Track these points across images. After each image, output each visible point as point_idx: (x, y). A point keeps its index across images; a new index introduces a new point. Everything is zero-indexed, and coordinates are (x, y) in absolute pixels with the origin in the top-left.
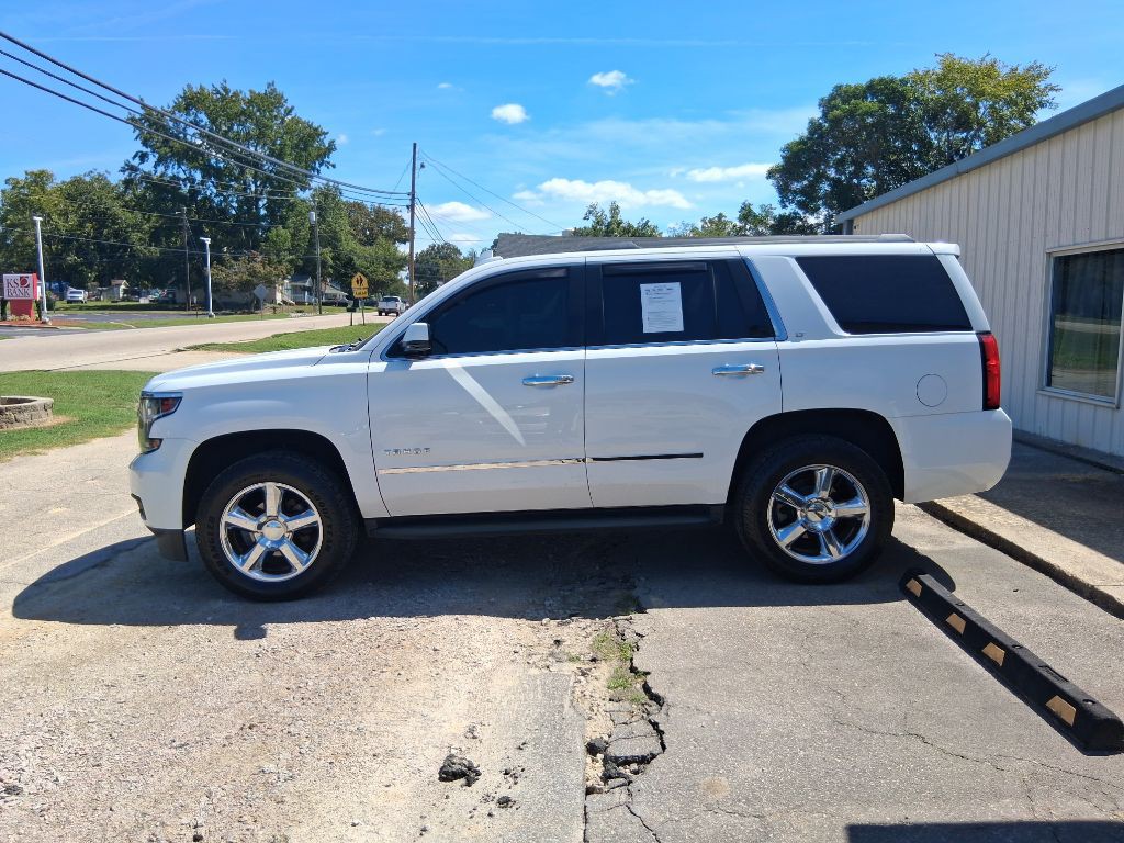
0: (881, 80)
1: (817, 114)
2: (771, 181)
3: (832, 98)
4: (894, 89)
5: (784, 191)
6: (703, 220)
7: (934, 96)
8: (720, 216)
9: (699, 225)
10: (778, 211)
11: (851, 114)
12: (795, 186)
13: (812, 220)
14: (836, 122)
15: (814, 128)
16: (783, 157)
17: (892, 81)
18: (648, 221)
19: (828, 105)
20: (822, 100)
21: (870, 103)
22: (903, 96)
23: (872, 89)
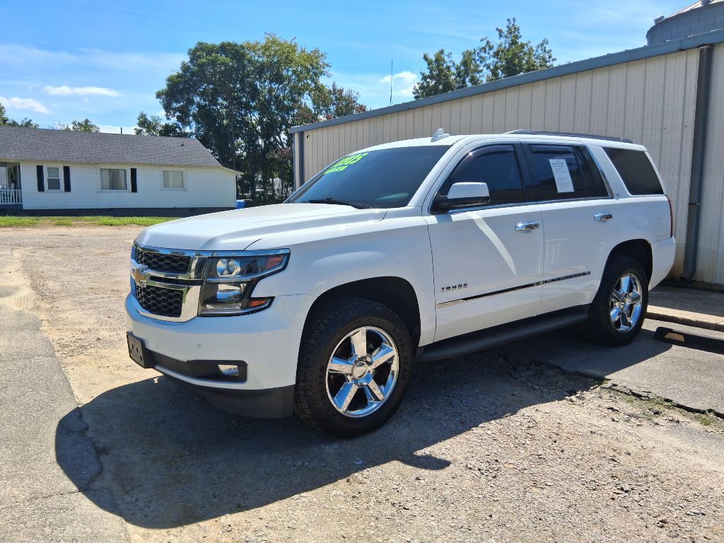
0: (229, 44)
1: (187, 59)
2: (159, 100)
3: (196, 50)
4: (237, 51)
5: (167, 107)
6: (74, 123)
7: (260, 60)
8: (87, 121)
9: (71, 127)
10: (164, 122)
11: (213, 63)
12: (175, 105)
13: (187, 130)
14: (202, 66)
15: (185, 68)
16: (168, 85)
17: (236, 45)
18: (31, 120)
19: (194, 54)
20: (190, 50)
21: (223, 58)
22: (243, 56)
23: (224, 48)
